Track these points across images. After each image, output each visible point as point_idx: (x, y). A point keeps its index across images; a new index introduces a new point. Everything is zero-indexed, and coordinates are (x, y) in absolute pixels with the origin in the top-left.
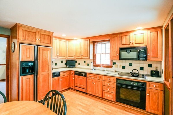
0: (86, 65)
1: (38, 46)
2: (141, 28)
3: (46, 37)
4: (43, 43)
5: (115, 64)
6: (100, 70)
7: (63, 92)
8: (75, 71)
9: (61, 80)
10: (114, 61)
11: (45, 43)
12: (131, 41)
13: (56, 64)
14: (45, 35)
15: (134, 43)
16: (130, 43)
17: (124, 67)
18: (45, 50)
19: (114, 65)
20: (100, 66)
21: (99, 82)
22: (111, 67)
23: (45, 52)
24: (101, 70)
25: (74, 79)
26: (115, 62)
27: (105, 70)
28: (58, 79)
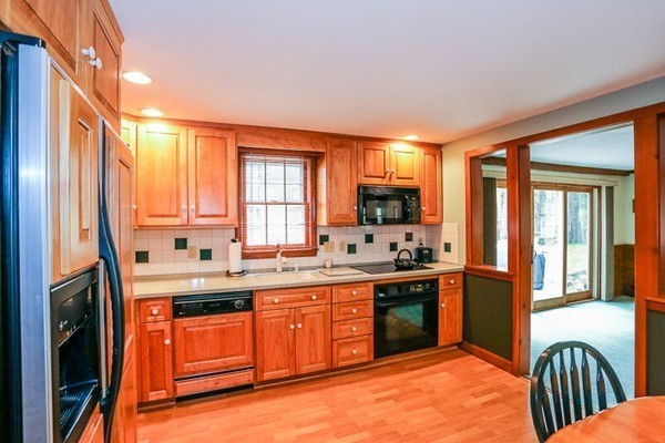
0: (191, 256)
2: (414, 138)
5: (324, 239)
6: (275, 270)
8: (175, 298)
10: (321, 232)
12: (387, 169)
15: (394, 176)
16: (385, 174)
17: (352, 249)
19: (322, 244)
20: (272, 255)
21: (317, 315)
22: (313, 253)
24: (279, 270)
25: (168, 342)
26: (326, 234)
27: (296, 266)
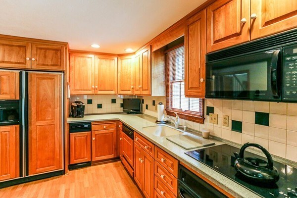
1: (28, 72)
3: (50, 54)
4: (44, 65)
5: (210, 110)
7: (101, 164)
9: (94, 139)
10: (208, 103)
11: (48, 65)
12: (244, 19)
13: (100, 106)
14: (46, 49)
18: (44, 78)
21: (149, 162)
23: (44, 81)
28: (87, 136)
